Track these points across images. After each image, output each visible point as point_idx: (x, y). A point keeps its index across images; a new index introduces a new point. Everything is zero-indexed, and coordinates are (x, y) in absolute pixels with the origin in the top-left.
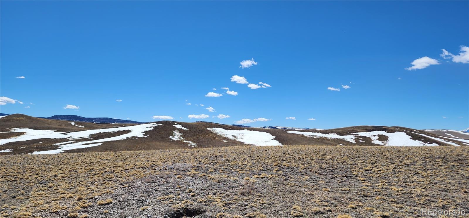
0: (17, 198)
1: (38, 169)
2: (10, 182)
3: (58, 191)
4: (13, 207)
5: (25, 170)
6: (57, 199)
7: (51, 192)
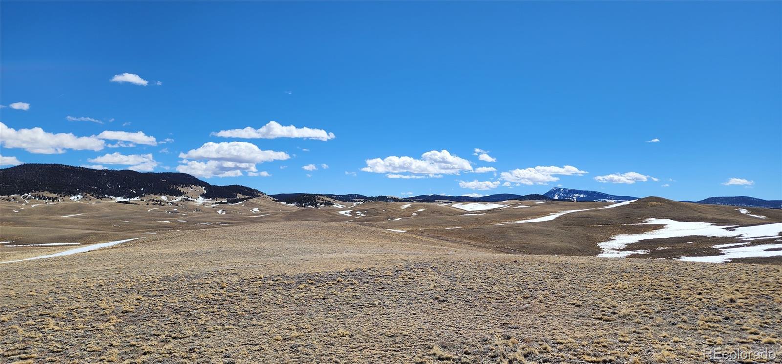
0: (678, 326)
1: (698, 285)
2: (662, 299)
3: (744, 327)
4: (677, 339)
5: (678, 284)
6: (745, 340)
7: (731, 327)
